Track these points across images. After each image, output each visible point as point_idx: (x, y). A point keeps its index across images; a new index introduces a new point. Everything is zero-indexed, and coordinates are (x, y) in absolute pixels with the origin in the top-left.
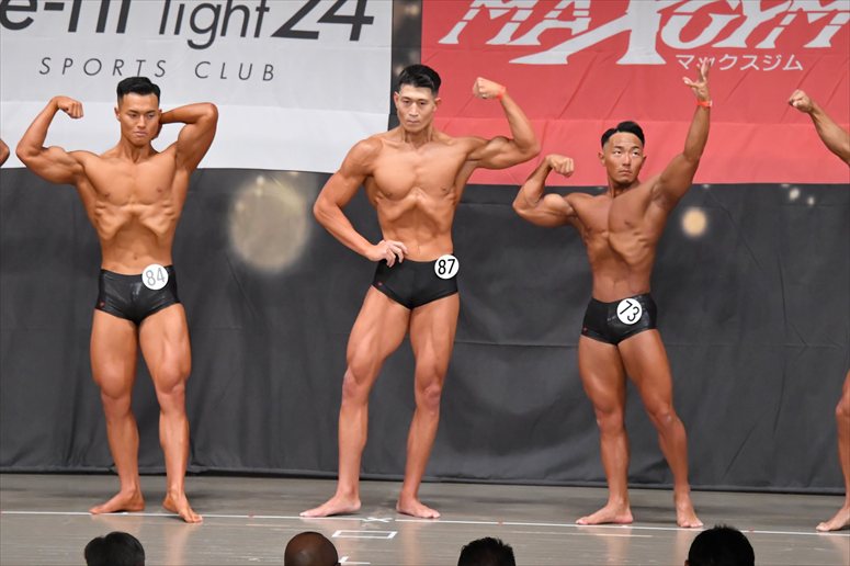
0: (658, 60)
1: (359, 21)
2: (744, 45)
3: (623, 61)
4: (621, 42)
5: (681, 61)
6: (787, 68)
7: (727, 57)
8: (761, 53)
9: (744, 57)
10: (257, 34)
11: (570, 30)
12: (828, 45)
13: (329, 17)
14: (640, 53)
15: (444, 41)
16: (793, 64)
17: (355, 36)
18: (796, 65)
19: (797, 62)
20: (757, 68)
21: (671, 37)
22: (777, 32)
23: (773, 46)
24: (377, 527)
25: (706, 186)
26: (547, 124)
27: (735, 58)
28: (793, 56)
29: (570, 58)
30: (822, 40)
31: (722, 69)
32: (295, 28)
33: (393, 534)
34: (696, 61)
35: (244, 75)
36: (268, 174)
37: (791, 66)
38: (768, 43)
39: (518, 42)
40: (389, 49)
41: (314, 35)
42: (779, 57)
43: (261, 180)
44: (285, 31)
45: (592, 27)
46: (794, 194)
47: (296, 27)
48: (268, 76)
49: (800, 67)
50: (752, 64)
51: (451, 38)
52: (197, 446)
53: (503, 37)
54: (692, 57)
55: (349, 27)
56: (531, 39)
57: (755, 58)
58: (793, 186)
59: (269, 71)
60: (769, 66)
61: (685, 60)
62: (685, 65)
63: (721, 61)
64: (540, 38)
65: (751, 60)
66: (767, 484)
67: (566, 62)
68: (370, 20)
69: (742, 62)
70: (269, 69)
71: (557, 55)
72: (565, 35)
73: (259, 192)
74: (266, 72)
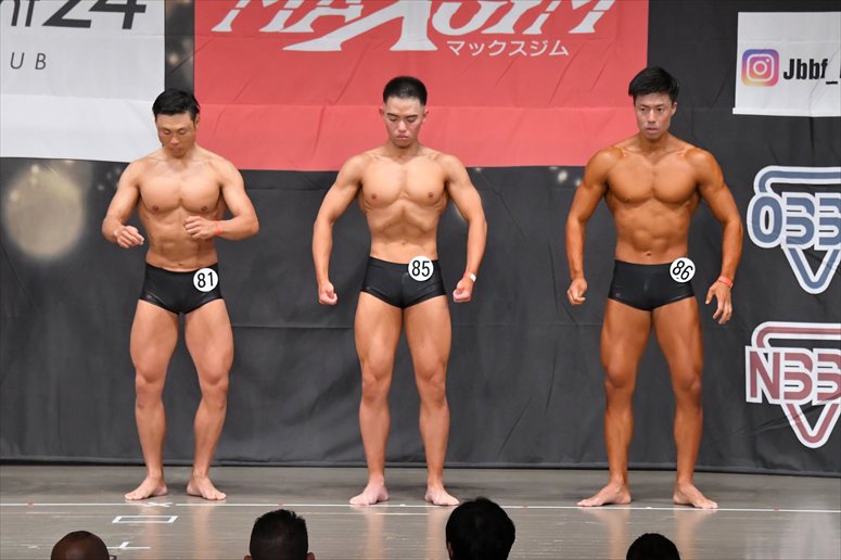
0: (430, 46)
1: (131, 10)
2: (512, 32)
3: (396, 47)
4: (393, 28)
5: (451, 48)
6: (553, 53)
7: (496, 42)
8: (529, 38)
9: (513, 43)
10: (28, 23)
11: (343, 17)
12: (592, 30)
13: (101, 6)
14: (413, 40)
15: (217, 29)
16: (559, 49)
17: (127, 24)
18: (562, 50)
19: (563, 48)
20: (525, 54)
21: (442, 23)
22: (542, 18)
23: (539, 32)
24: (157, 511)
25: (478, 169)
26: (323, 110)
27: (504, 44)
28: (558, 42)
29: (343, 45)
30: (586, 26)
31: (491, 54)
32: (66, 17)
33: (173, 518)
34: (466, 46)
35: (16, 64)
36: (43, 162)
37: (557, 51)
38: (535, 29)
39: (290, 30)
40: (163, 37)
41: (86, 24)
42: (545, 42)
43: (35, 169)
44: (57, 20)
45: (365, 14)
46: (563, 176)
47: (68, 16)
48: (40, 65)
49: (565, 52)
50: (520, 50)
51: (224, 26)
53: (276, 25)
54: (462, 43)
55: (121, 16)
56: (303, 26)
57: (523, 43)
58: (562, 168)
59: (41, 60)
60: (537, 51)
61: (456, 46)
62: (456, 51)
63: (490, 47)
64: (313, 25)
65: (519, 46)
66: (541, 460)
67: (339, 49)
68: (142, 9)
69: (511, 48)
70: (41, 58)
71: (331, 42)
72: (338, 22)
73: (34, 181)
74: (38, 61)
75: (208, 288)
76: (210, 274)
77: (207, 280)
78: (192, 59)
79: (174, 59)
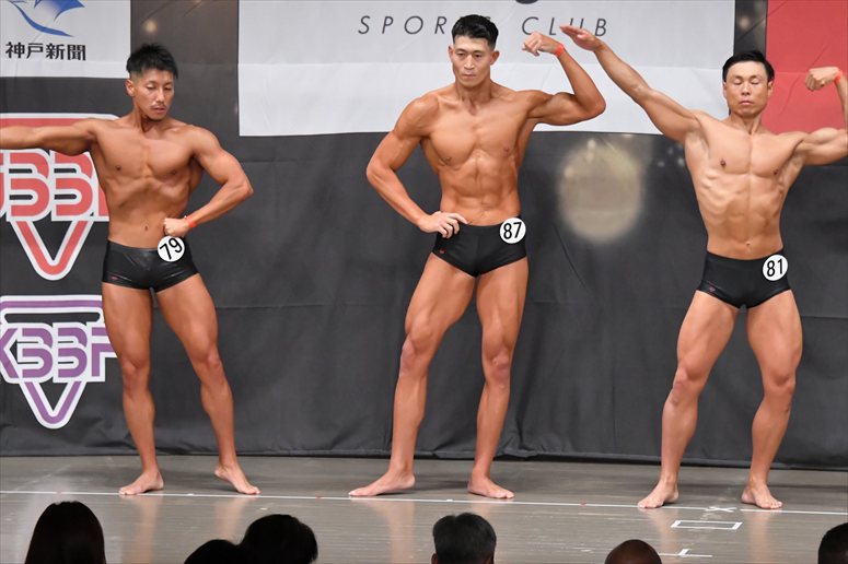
24: (719, 517)
33: (737, 525)
36: (599, 137)
43: (592, 144)
48: (600, 32)
52: (525, 428)
59: (601, 27)
70: (601, 23)
73: (590, 156)
74: (598, 27)
75: (777, 276)
76: (780, 261)
77: (777, 268)
78: (764, 22)
79: (745, 23)
